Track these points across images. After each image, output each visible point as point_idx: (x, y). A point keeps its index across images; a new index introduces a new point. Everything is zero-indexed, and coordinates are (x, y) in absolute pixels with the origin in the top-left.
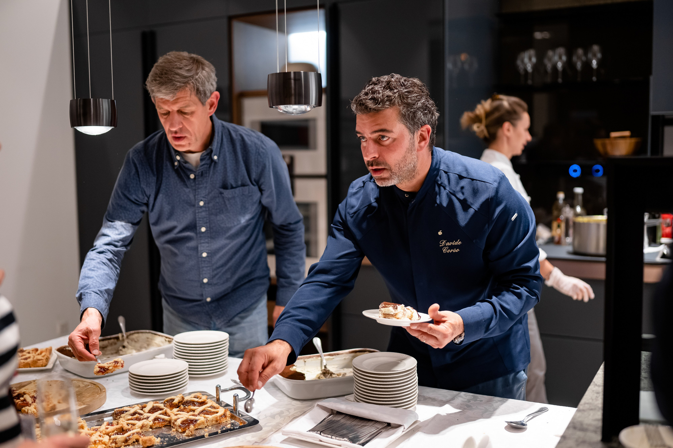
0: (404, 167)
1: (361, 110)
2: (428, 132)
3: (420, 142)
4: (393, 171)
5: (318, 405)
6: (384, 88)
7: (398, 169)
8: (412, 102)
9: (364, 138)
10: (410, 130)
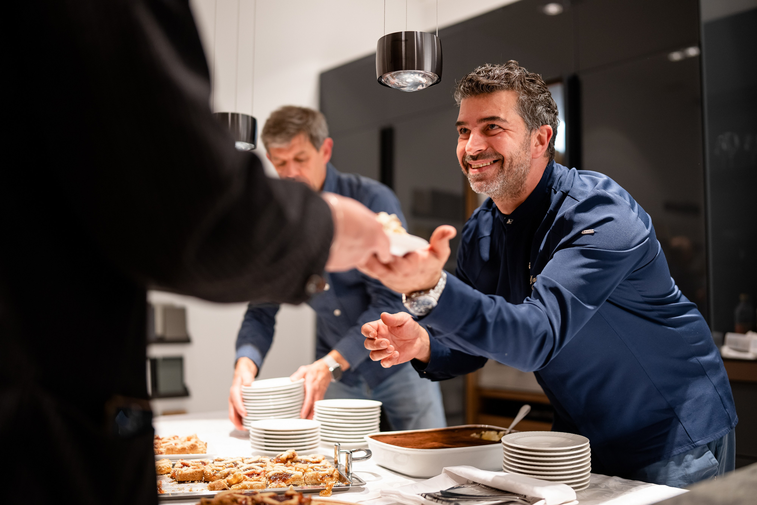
2: (549, 136)
3: (537, 145)
5: (447, 472)
10: (528, 125)
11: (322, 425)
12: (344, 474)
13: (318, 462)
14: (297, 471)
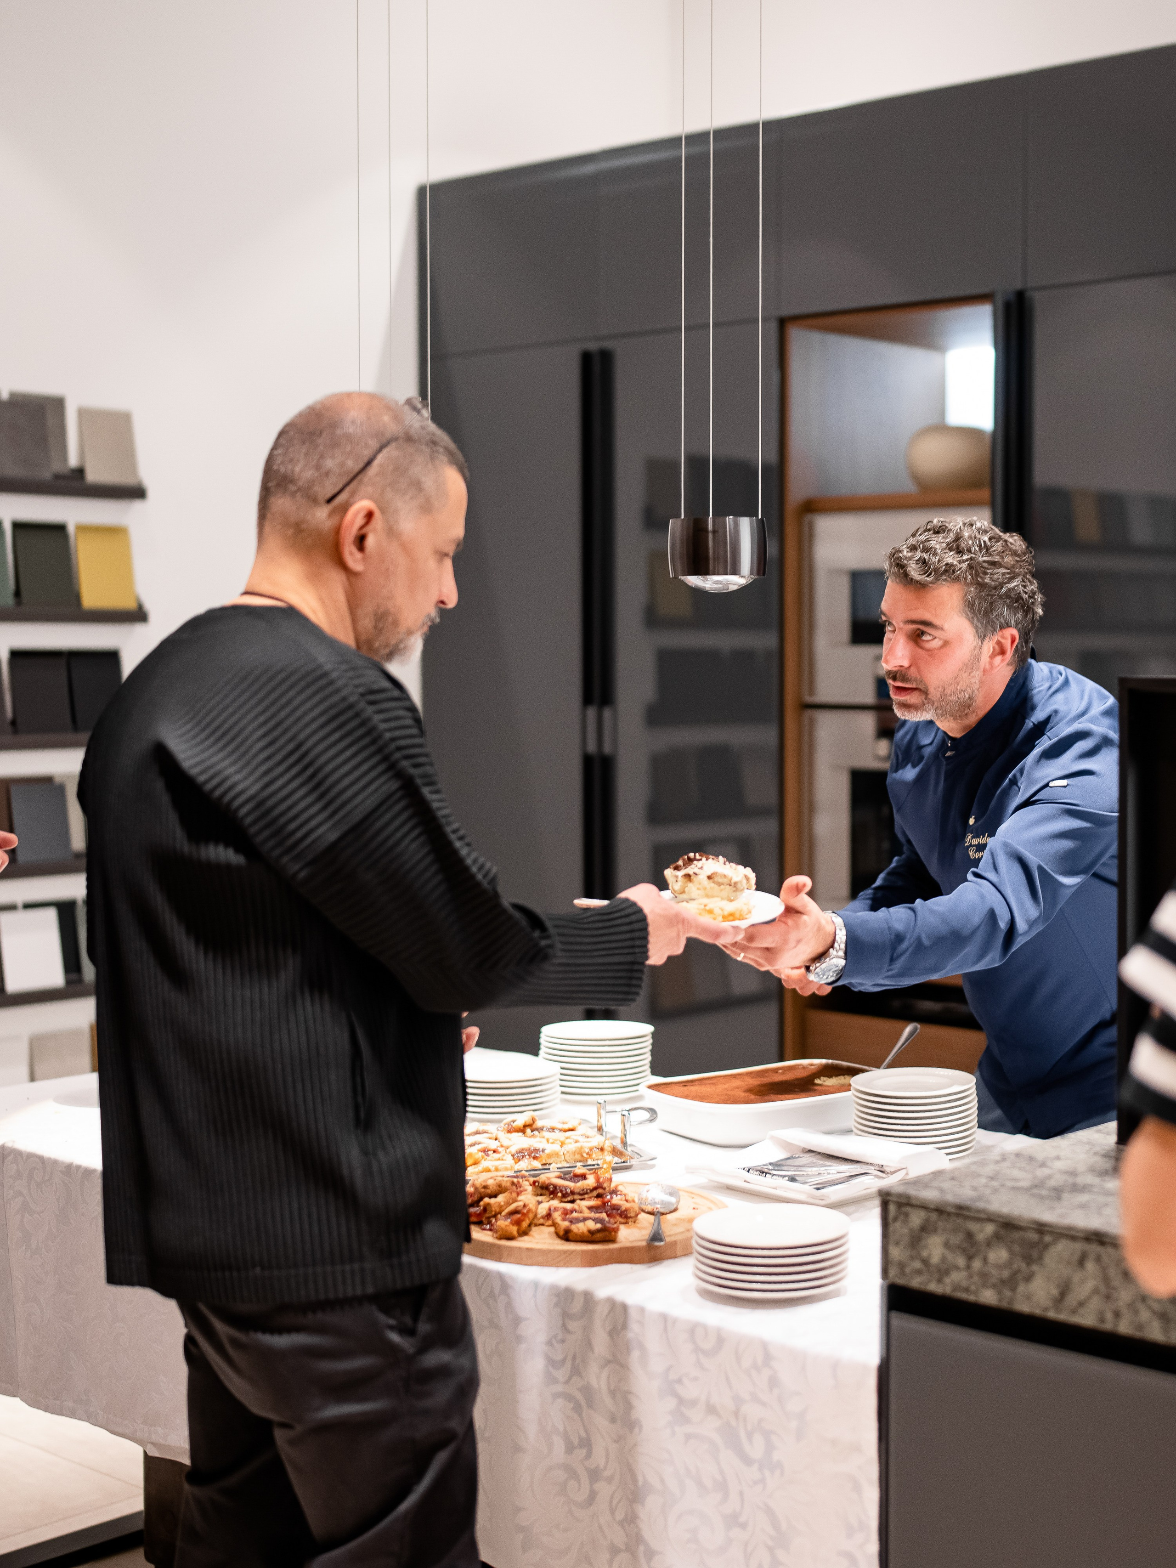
0: (951, 695)
1: (897, 575)
2: (1013, 642)
3: (992, 656)
4: (929, 696)
6: (948, 544)
7: (939, 696)
8: (993, 583)
9: (890, 624)
10: (977, 631)
11: (562, 1068)
12: (619, 1146)
13: (572, 1130)
14: (550, 1144)
